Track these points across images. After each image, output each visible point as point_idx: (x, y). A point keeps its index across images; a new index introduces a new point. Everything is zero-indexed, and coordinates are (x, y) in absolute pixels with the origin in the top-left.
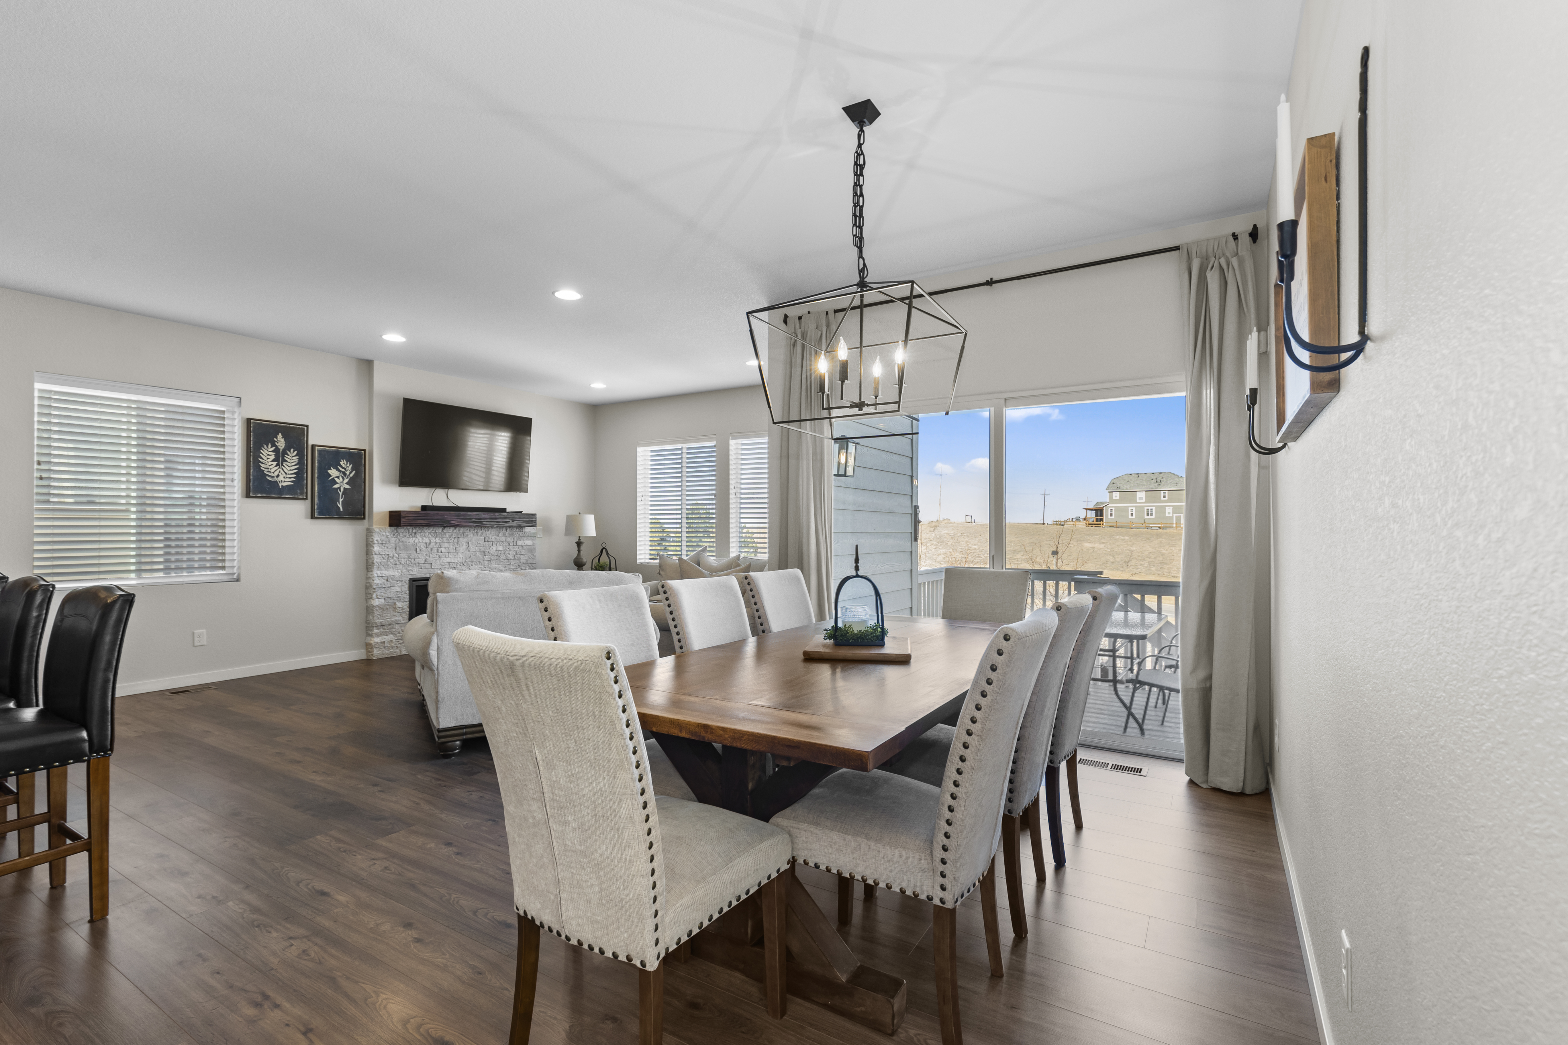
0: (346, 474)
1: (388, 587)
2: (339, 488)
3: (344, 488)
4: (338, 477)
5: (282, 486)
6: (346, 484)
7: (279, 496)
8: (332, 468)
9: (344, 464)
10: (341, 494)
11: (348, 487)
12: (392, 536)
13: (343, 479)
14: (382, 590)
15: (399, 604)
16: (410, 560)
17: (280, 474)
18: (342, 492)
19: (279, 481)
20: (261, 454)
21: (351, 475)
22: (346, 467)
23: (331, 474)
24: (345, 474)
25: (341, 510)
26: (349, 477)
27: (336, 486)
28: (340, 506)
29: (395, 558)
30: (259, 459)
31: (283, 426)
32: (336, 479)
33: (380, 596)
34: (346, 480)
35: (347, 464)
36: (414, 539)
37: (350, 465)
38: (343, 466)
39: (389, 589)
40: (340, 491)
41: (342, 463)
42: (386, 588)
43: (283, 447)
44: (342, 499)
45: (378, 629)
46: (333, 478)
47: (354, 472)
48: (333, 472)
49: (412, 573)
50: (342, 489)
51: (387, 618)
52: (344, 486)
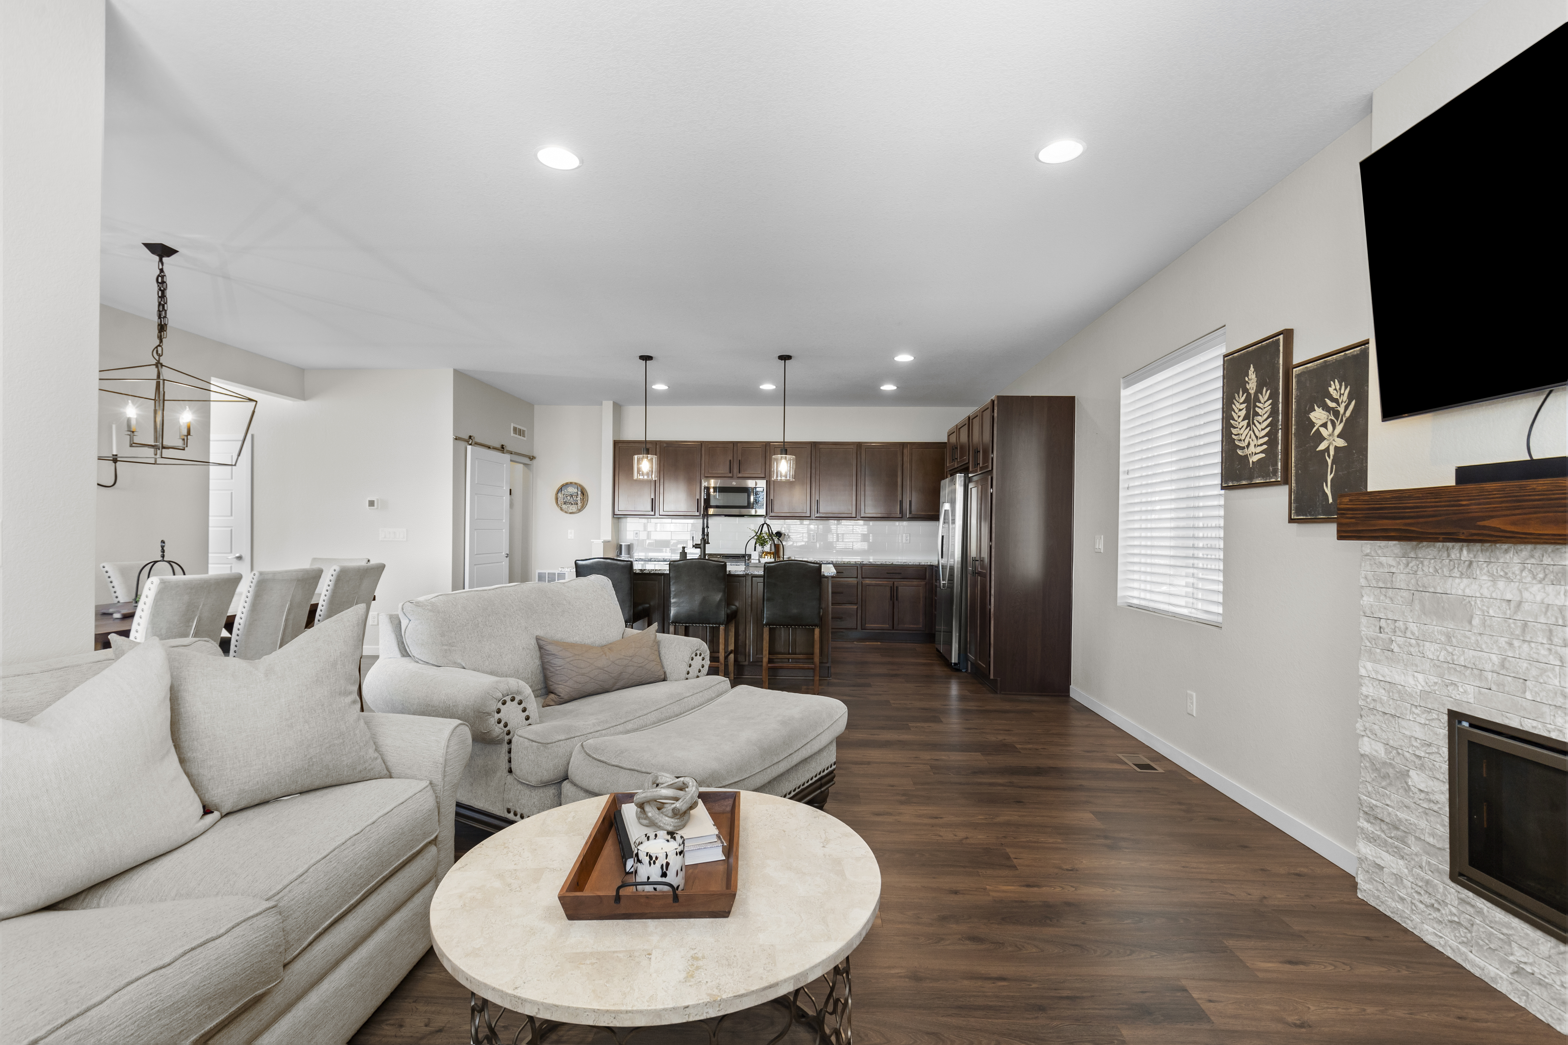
0: (1338, 411)
1: (1393, 716)
2: (1328, 449)
3: (1336, 448)
4: (1325, 425)
5: (1253, 461)
6: (1339, 436)
7: (1249, 482)
8: (1316, 407)
9: (1335, 389)
10: (1330, 461)
11: (1341, 443)
12: (1402, 567)
13: (1334, 428)
14: (1378, 717)
15: (1417, 779)
16: (1450, 649)
17: (1251, 440)
18: (1332, 457)
19: (1250, 454)
20: (1233, 412)
21: (1348, 414)
22: (1338, 397)
23: (1314, 420)
24: (1336, 413)
25: (1331, 501)
26: (1344, 419)
27: (1322, 447)
28: (1328, 491)
29: (1409, 634)
30: (1231, 421)
31: (1255, 349)
32: (1322, 430)
33: (1371, 731)
34: (1339, 428)
35: (1340, 389)
36: (1465, 581)
37: (1346, 388)
38: (1335, 395)
39: (1391, 718)
40: (1329, 457)
41: (1331, 390)
42: (1386, 717)
43: (1255, 389)
44: (1332, 475)
45: (1368, 821)
46: (1318, 430)
47: (1353, 403)
48: (1318, 416)
49: (1455, 694)
50: (1332, 452)
51: (1388, 802)
52: (1335, 444)
